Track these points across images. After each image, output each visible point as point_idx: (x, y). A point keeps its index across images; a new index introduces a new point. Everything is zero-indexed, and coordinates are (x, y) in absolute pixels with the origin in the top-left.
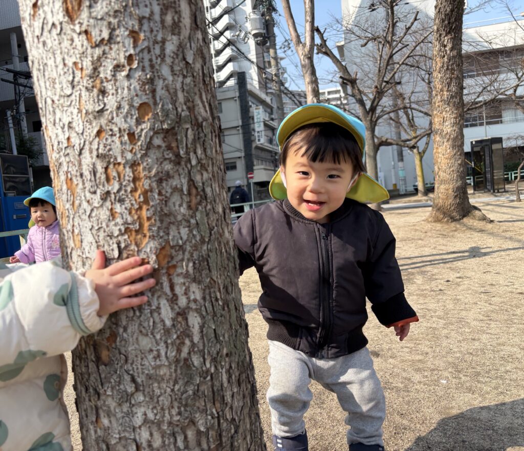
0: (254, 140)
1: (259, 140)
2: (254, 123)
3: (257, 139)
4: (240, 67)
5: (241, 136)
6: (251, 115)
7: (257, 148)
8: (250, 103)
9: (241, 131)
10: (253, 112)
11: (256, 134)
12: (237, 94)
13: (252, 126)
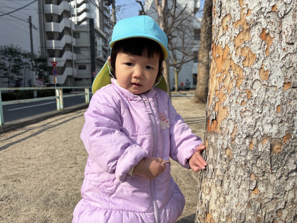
0: (96, 55)
1: (99, 55)
2: (97, 46)
3: (98, 55)
4: (90, 16)
5: (89, 52)
6: (95, 41)
7: (98, 59)
8: (96, 36)
9: (89, 49)
10: (97, 41)
11: (98, 52)
12: (89, 30)
13: (96, 47)
